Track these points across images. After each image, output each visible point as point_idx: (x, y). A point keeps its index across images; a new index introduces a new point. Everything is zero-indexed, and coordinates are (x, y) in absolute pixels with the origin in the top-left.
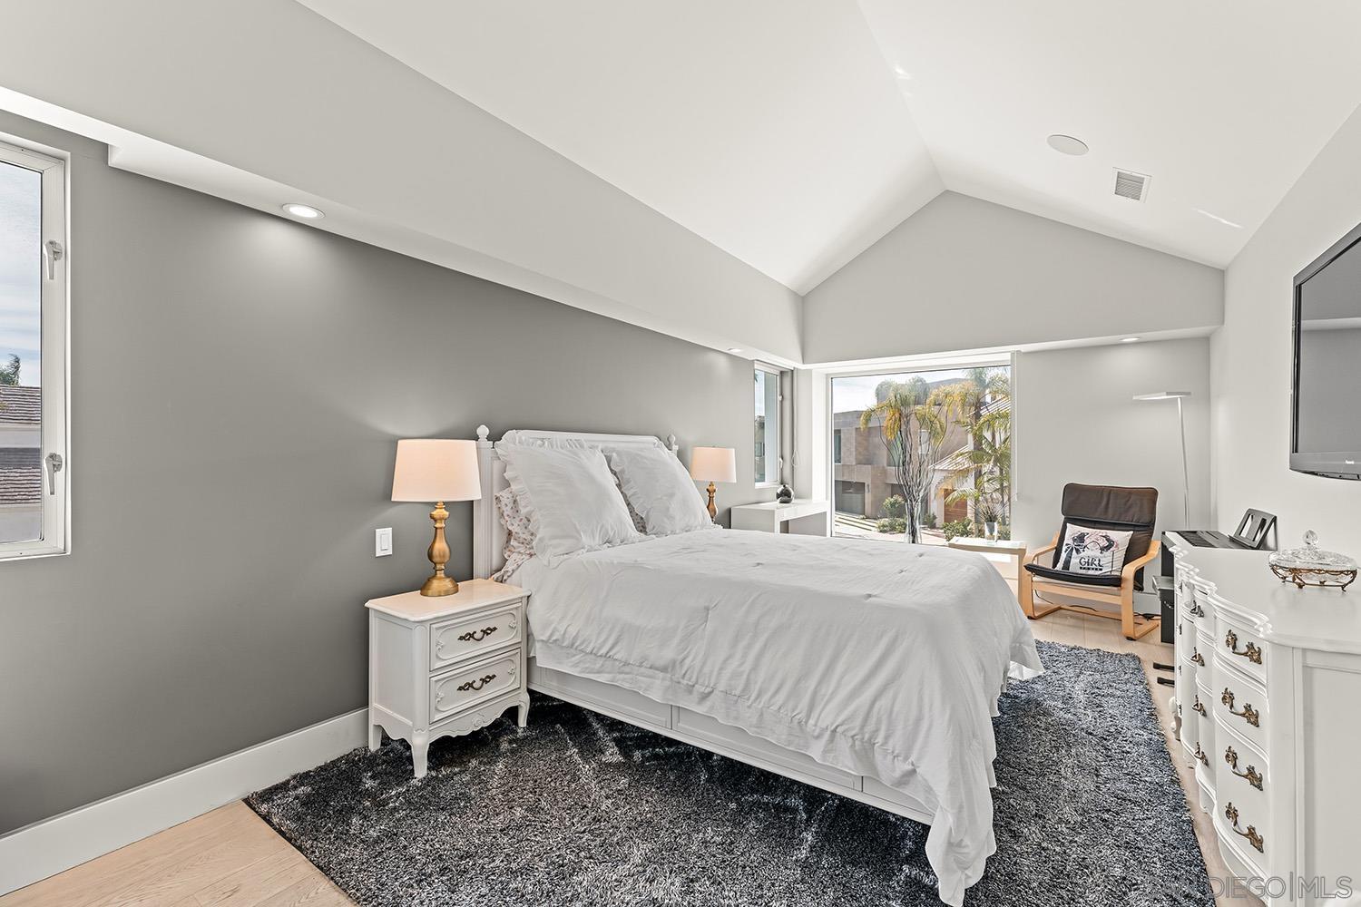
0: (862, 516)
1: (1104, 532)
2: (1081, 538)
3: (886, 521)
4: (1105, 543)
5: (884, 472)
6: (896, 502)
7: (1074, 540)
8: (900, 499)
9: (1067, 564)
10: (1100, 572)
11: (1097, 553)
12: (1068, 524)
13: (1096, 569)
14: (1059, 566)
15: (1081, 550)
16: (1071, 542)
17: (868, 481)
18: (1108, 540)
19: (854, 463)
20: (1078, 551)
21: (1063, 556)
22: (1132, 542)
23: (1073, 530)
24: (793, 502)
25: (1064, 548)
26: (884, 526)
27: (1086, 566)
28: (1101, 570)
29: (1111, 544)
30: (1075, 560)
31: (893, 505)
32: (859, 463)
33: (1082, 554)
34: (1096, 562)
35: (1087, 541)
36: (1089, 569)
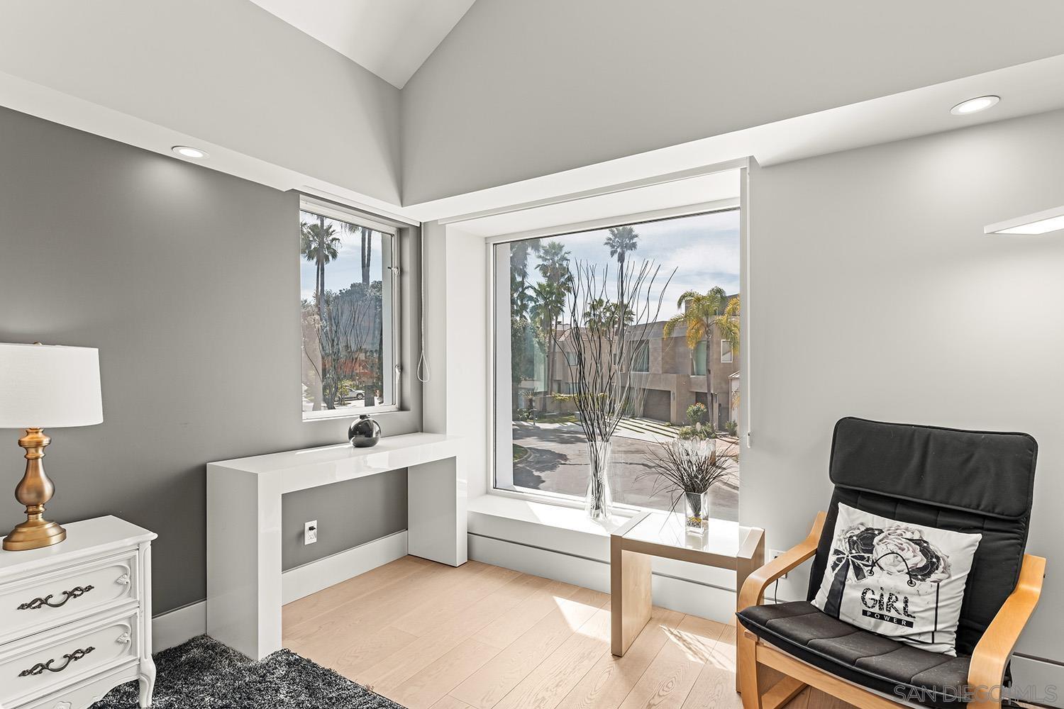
0: (667, 424)
1: (916, 530)
2: (866, 540)
3: (687, 428)
4: (920, 560)
5: (689, 382)
6: (698, 410)
7: (852, 543)
8: (703, 407)
9: (836, 595)
10: (908, 631)
11: (899, 582)
12: (840, 505)
13: (899, 622)
14: (820, 600)
15: (866, 569)
16: (844, 547)
17: (673, 390)
18: (926, 551)
19: (661, 372)
20: (859, 572)
21: (829, 576)
22: (980, 559)
23: (851, 519)
24: (379, 443)
25: (832, 558)
26: (686, 433)
27: (876, 610)
28: (910, 624)
29: (930, 565)
30: (852, 593)
31: (696, 412)
32: (666, 372)
33: (869, 581)
34: (900, 605)
35: (879, 550)
36: (882, 617)
